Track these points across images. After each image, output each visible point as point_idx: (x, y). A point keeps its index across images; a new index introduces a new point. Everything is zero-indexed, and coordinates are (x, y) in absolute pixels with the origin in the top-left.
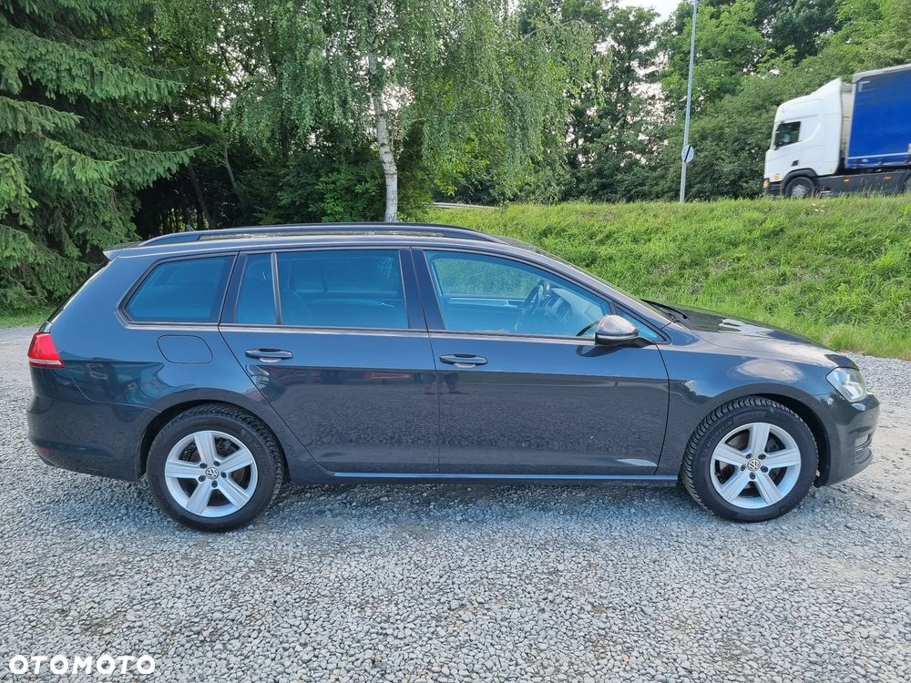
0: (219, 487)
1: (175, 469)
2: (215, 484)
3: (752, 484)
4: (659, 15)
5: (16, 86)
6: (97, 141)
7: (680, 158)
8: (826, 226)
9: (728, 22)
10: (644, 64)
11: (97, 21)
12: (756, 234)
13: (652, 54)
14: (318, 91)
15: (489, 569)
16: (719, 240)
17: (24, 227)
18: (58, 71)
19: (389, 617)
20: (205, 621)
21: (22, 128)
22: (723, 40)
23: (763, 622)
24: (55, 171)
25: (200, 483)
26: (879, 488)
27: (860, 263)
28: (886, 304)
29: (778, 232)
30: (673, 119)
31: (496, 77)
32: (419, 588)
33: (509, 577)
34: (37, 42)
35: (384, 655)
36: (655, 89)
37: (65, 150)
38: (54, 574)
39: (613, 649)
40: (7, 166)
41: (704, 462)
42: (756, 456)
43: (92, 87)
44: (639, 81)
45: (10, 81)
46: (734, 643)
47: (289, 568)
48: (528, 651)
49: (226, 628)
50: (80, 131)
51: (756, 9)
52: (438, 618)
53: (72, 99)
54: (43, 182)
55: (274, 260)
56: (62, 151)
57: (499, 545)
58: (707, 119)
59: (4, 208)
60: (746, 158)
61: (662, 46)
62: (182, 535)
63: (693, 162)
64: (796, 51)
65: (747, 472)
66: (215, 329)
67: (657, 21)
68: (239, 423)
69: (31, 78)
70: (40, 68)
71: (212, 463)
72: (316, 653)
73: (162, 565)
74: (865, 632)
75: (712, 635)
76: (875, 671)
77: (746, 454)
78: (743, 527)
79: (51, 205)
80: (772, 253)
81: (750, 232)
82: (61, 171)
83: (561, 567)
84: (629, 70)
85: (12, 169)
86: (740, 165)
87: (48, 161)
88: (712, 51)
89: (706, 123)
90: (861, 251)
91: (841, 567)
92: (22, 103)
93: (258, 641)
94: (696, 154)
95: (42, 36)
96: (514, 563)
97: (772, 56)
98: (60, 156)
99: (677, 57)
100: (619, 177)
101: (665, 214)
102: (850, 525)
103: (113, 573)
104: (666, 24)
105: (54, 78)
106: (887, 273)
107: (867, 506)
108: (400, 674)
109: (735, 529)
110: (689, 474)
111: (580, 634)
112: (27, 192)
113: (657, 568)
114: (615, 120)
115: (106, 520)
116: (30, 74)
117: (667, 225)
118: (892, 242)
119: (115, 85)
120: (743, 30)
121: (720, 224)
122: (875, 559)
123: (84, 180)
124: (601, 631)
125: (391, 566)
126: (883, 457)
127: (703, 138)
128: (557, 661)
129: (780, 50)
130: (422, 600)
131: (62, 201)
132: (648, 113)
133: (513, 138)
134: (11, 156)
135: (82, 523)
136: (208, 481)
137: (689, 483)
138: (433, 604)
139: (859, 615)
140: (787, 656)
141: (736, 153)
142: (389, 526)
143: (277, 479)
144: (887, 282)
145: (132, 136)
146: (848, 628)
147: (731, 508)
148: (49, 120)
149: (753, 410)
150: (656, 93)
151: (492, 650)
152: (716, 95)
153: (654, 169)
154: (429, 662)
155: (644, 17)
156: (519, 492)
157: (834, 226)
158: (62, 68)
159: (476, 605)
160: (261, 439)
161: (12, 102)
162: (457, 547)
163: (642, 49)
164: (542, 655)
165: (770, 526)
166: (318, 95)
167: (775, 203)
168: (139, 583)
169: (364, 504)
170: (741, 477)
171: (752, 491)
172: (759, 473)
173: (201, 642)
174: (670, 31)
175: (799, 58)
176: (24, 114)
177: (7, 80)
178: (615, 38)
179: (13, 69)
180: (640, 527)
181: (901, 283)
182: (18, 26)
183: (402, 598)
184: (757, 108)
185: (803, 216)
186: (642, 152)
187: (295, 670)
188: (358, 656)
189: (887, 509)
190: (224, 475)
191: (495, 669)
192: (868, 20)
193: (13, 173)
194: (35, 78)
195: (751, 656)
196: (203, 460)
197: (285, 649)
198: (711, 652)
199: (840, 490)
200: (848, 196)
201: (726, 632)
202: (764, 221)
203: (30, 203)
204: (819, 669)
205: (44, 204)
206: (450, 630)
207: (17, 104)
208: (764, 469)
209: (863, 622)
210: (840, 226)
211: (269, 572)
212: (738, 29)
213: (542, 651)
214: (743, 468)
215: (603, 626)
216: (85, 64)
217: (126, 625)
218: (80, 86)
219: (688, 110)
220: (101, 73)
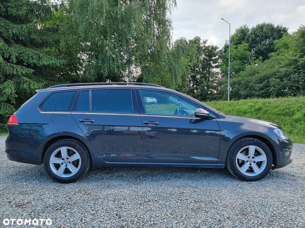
0: (68, 167)
1: (53, 160)
2: (66, 166)
3: (251, 168)
4: (218, 48)
5: (15, 61)
6: (39, 79)
7: (227, 90)
8: (275, 107)
9: (240, 49)
10: (214, 62)
11: (42, 43)
12: (253, 110)
13: (217, 60)
14: (110, 63)
15: (159, 192)
16: (241, 112)
17: (12, 104)
18: (28, 57)
19: (124, 204)
20: (59, 204)
21: (15, 73)
22: (239, 55)
23: (255, 206)
24: (24, 86)
25: (61, 165)
26: (296, 173)
27: (287, 118)
28: (297, 130)
29: (260, 109)
30: (224, 79)
31: (166, 60)
32: (135, 196)
33: (166, 194)
34: (23, 48)
35: (120, 213)
36: (218, 70)
37: (28, 80)
38: (8, 193)
39: (201, 212)
40: (9, 84)
41: (233, 159)
42: (251, 157)
43: (39, 62)
44: (213, 67)
45: (13, 59)
46: (245, 211)
47: (90, 192)
48: (171, 212)
49: (66, 206)
50: (33, 75)
51: (249, 46)
52: (140, 204)
53: (32, 65)
54: (20, 90)
55: (90, 92)
56: (27, 80)
57: (164, 186)
58: (235, 78)
59: (7, 97)
60: (249, 90)
61: (220, 57)
62: (54, 184)
63: (231, 92)
64: (262, 58)
65: (249, 163)
66: (70, 113)
67: (218, 50)
68: (76, 144)
69: (20, 59)
70: (23, 56)
71: (66, 158)
72: (97, 212)
73: (46, 191)
74: (291, 209)
75: (237, 209)
76: (295, 218)
77: (248, 157)
78: (248, 182)
79: (22, 98)
80: (258, 115)
81: (251, 109)
82: (26, 86)
83: (184, 192)
84: (210, 64)
85: (10, 85)
86: (247, 92)
87: (23, 83)
88: (236, 58)
89: (235, 79)
90: (288, 114)
91: (283, 193)
92: (16, 65)
93: (77, 209)
94: (232, 89)
95: (24, 46)
96: (168, 191)
97: (255, 60)
98: (26, 81)
99: (225, 60)
100: (208, 96)
101: (223, 104)
102: (285, 182)
103: (29, 193)
104: (221, 51)
105: (27, 59)
106: (297, 121)
107: (292, 178)
108: (126, 218)
109: (245, 183)
110: (229, 164)
111: (190, 208)
112: (15, 92)
113: (218, 192)
114: (206, 79)
115: (29, 180)
116: (19, 58)
117: (223, 108)
118: (297, 111)
119: (46, 61)
120: (245, 52)
121: (241, 107)
122: (294, 191)
123: (33, 89)
124: (197, 208)
125: (126, 191)
126: (297, 166)
127: (234, 84)
128: (182, 215)
129: (257, 58)
130: (135, 199)
131: (26, 97)
132: (216, 77)
133: (172, 78)
134: (10, 81)
135: (20, 181)
136: (64, 165)
137: (229, 167)
138: (139, 200)
139: (289, 205)
140: (263, 214)
141: (245, 89)
142: (126, 182)
143: (88, 164)
144: (297, 124)
145: (50, 78)
146: (285, 207)
147: (244, 176)
148: (24, 71)
149: (249, 141)
150: (219, 71)
151: (159, 212)
152: (238, 71)
153: (219, 94)
154: (137, 215)
155: (214, 48)
156: (171, 174)
157: (278, 107)
158: (30, 56)
159: (154, 201)
160: (83, 150)
161: (13, 65)
162: (149, 187)
163: (214, 58)
164: (176, 213)
165: (258, 182)
166: (110, 64)
167: (258, 101)
168: (37, 195)
169: (118, 177)
170: (246, 165)
171: (251, 170)
172: (253, 163)
173: (57, 209)
174: (222, 53)
175: (263, 60)
176: (16, 68)
177: (12, 59)
178: (205, 55)
179: (14, 56)
180: (213, 182)
181: (302, 124)
182: (17, 44)
183: (128, 199)
184: (251, 75)
185: (268, 104)
186: (215, 89)
187: (89, 216)
188: (111, 213)
189: (298, 178)
190: (70, 163)
191: (159, 216)
192: (285, 49)
193: (11, 86)
194: (21, 59)
195: (251, 214)
196: (63, 157)
197: (86, 211)
198: (236, 213)
199: (282, 174)
200: (282, 98)
201: (242, 208)
202: (255, 106)
203: (15, 96)
204: (275, 218)
205: (20, 97)
206: (145, 207)
207: (14, 66)
208: (254, 162)
209: (290, 206)
210: (280, 107)
211: (83, 192)
212: (243, 52)
213: (176, 212)
214: (247, 162)
215: (198, 206)
216: (37, 55)
217: (31, 205)
218: (35, 61)
219: (229, 76)
220: (42, 57)
